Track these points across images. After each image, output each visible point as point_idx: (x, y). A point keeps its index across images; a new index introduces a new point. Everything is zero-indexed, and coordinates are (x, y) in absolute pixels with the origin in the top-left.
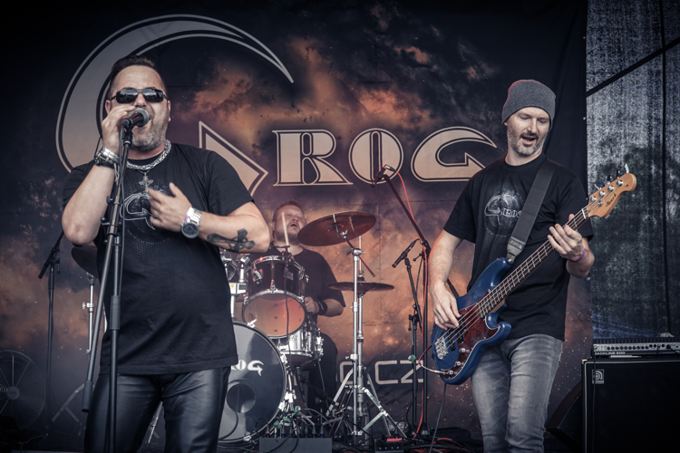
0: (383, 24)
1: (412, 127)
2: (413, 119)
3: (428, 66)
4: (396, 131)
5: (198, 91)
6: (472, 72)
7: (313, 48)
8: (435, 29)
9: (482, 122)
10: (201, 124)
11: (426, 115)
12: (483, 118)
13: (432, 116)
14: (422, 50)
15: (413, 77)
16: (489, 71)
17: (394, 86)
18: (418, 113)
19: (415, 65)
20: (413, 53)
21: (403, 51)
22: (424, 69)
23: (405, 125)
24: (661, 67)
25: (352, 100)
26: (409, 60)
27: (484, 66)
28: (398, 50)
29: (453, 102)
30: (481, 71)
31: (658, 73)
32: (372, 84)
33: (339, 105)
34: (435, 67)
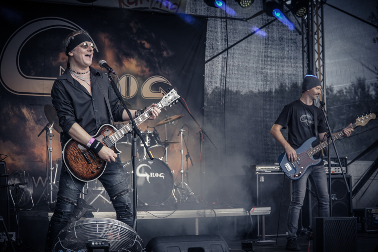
0: (134, 31)
1: (142, 74)
2: (143, 71)
3: (149, 49)
4: (136, 76)
5: (60, 52)
6: (165, 54)
7: (107, 38)
8: (153, 34)
9: (166, 74)
10: (61, 67)
11: (147, 70)
12: (167, 73)
13: (150, 71)
14: (148, 42)
15: (143, 53)
16: (171, 54)
17: (136, 57)
18: (144, 69)
19: (145, 48)
20: (144, 44)
21: (141, 42)
22: (148, 50)
23: (139, 74)
24: (226, 56)
25: (119, 61)
26: (142, 46)
27: (169, 51)
28: (139, 42)
29: (157, 65)
30: (168, 53)
31: (225, 58)
32: (128, 55)
33: (115, 63)
34: (152, 50)
